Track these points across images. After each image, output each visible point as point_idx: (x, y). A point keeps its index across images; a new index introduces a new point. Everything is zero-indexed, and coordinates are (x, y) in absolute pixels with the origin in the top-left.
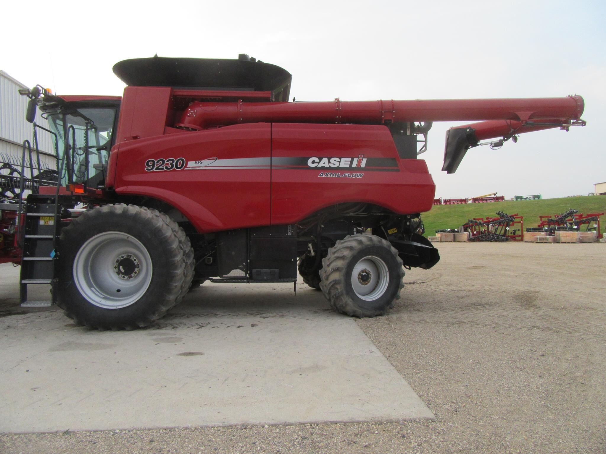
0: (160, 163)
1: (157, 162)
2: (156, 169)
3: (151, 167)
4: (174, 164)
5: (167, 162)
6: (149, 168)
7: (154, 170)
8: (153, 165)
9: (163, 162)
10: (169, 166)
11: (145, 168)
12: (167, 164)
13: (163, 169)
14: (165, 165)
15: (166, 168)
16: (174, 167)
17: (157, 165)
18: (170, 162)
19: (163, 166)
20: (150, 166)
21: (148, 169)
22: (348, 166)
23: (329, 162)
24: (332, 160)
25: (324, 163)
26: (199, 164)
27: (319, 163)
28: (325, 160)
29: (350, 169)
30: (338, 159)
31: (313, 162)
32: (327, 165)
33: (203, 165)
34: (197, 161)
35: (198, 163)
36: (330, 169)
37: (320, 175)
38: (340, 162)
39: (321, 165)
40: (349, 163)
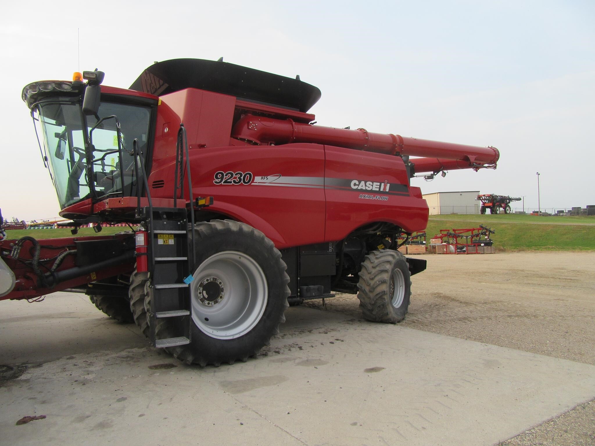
0: (229, 176)
1: (226, 175)
2: (223, 183)
3: (220, 180)
4: (242, 178)
5: (235, 175)
6: (217, 180)
7: (223, 184)
8: (222, 178)
9: (232, 175)
10: (237, 180)
11: (214, 181)
12: (235, 178)
13: (231, 182)
14: (233, 179)
15: (234, 181)
16: (242, 181)
17: (225, 178)
18: (239, 176)
19: (232, 180)
20: (219, 178)
21: (216, 182)
22: (378, 189)
23: (366, 186)
24: (368, 183)
25: (362, 186)
26: (265, 180)
27: (358, 185)
28: (363, 183)
29: (379, 193)
30: (371, 183)
31: (355, 185)
32: (364, 188)
33: (268, 181)
34: (263, 177)
35: (264, 178)
36: (366, 191)
37: (360, 197)
38: (372, 186)
39: (359, 188)
40: (378, 187)
